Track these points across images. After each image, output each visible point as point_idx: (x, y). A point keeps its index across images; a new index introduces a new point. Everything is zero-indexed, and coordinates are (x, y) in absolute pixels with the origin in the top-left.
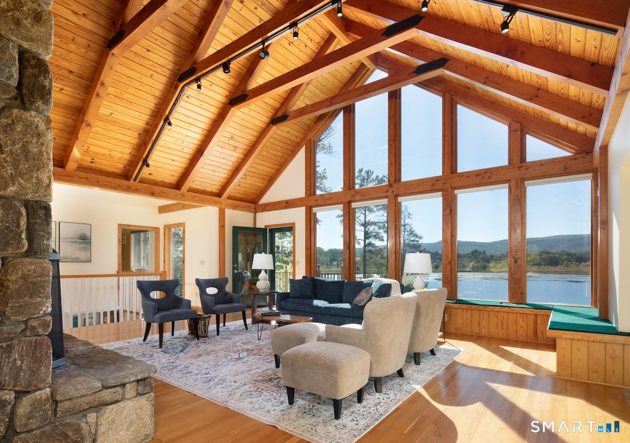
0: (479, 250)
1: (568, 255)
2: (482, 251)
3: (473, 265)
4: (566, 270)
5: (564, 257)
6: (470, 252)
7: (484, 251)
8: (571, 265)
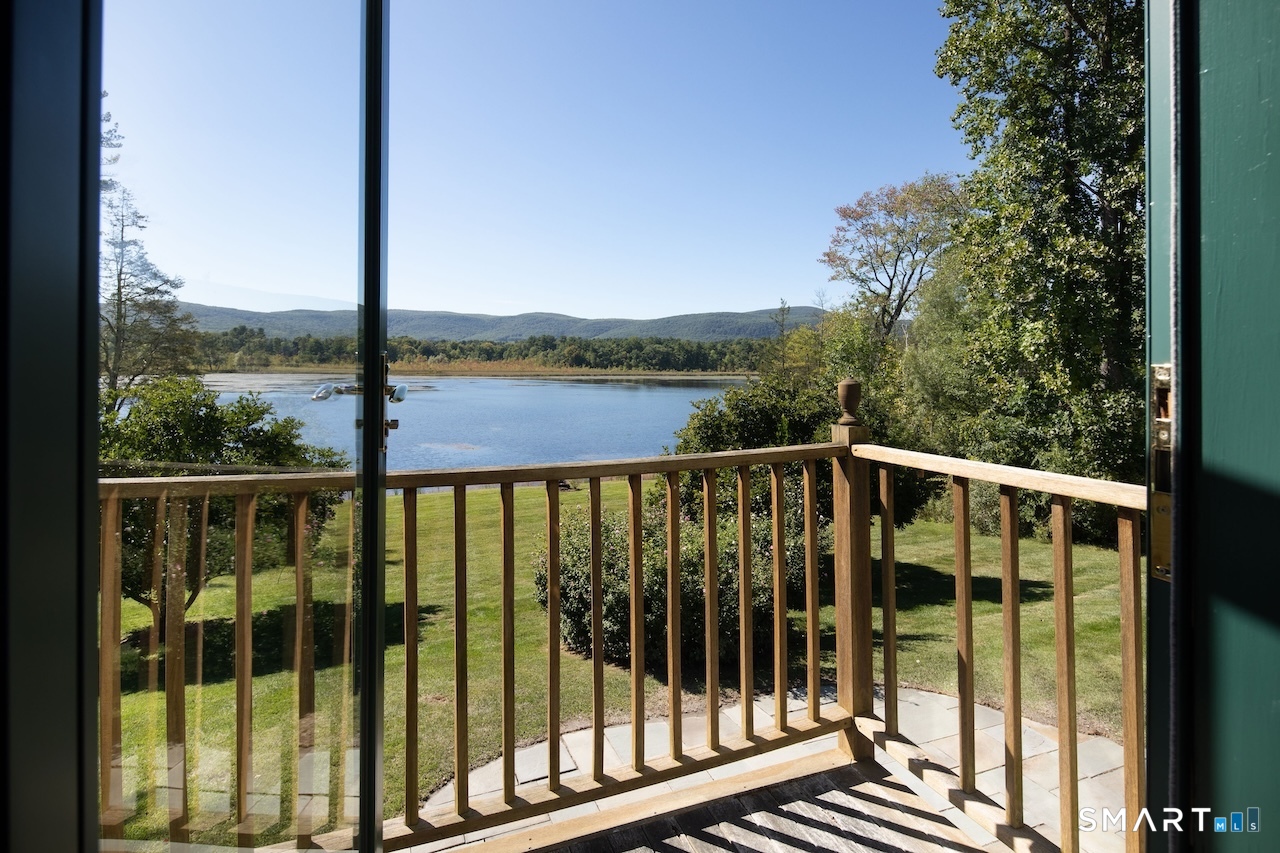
0: (248, 327)
1: (411, 343)
2: (256, 330)
3: (240, 359)
4: (410, 369)
5: (406, 346)
6: (229, 331)
7: (261, 330)
8: (416, 361)
